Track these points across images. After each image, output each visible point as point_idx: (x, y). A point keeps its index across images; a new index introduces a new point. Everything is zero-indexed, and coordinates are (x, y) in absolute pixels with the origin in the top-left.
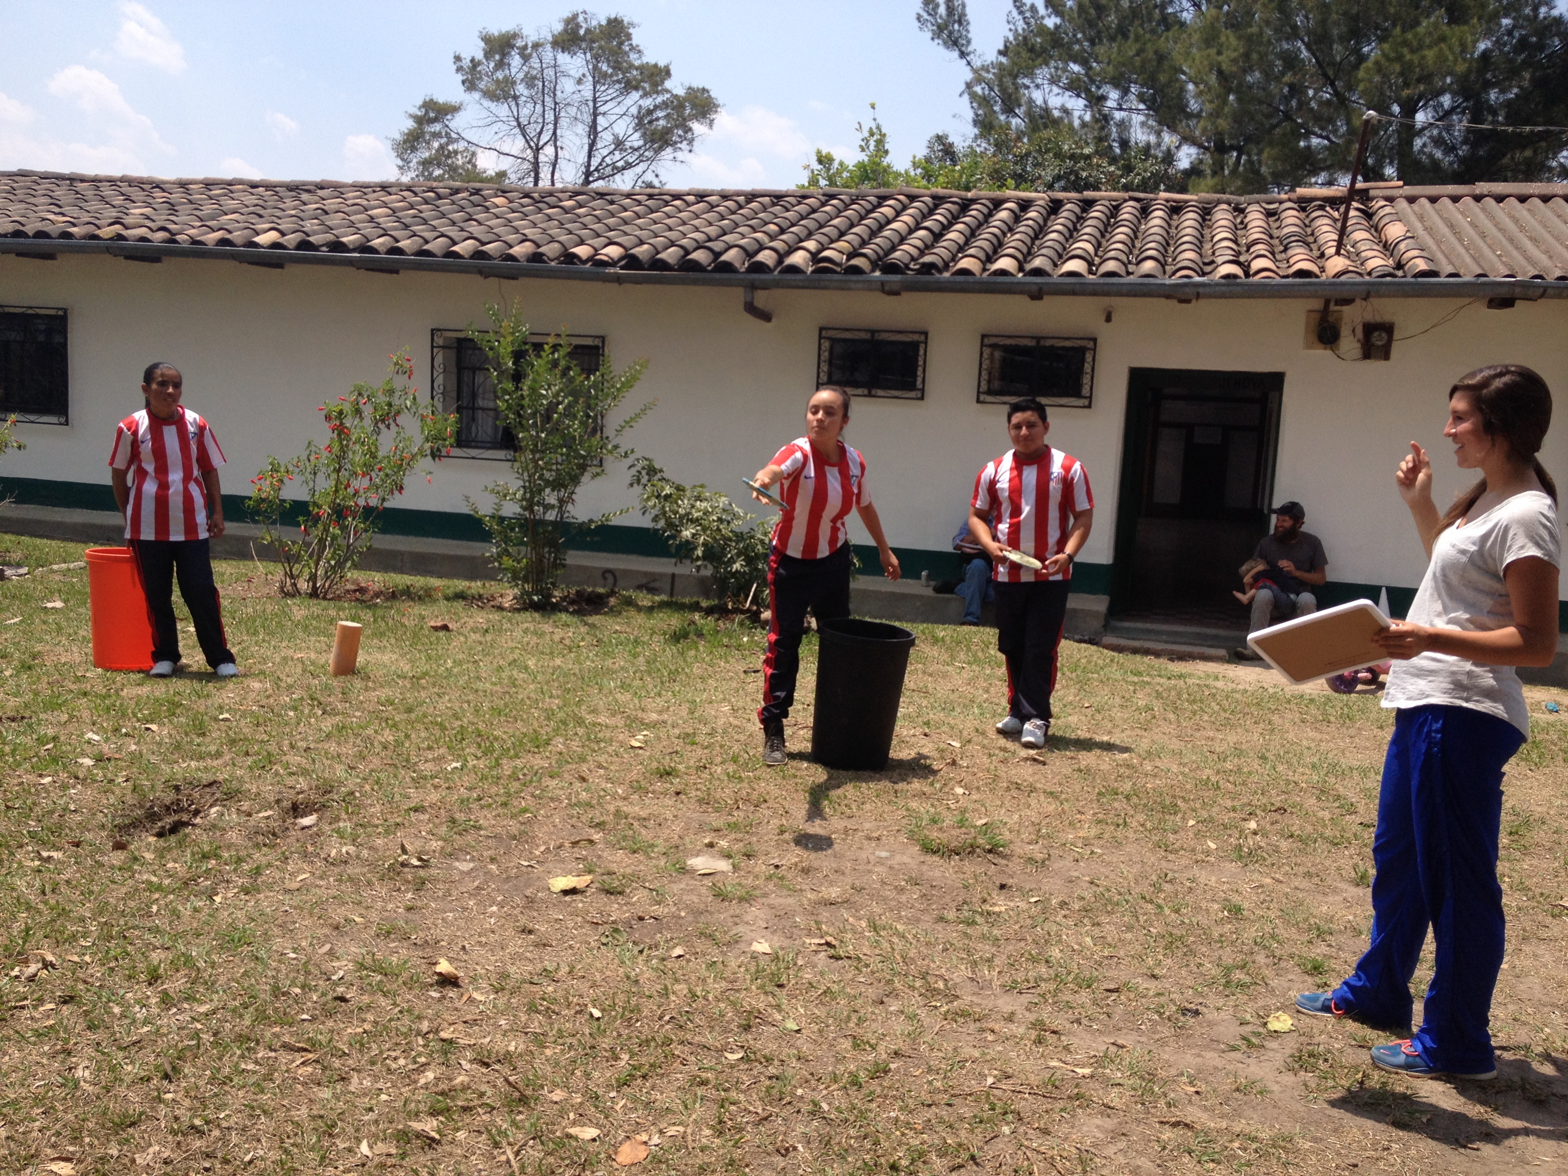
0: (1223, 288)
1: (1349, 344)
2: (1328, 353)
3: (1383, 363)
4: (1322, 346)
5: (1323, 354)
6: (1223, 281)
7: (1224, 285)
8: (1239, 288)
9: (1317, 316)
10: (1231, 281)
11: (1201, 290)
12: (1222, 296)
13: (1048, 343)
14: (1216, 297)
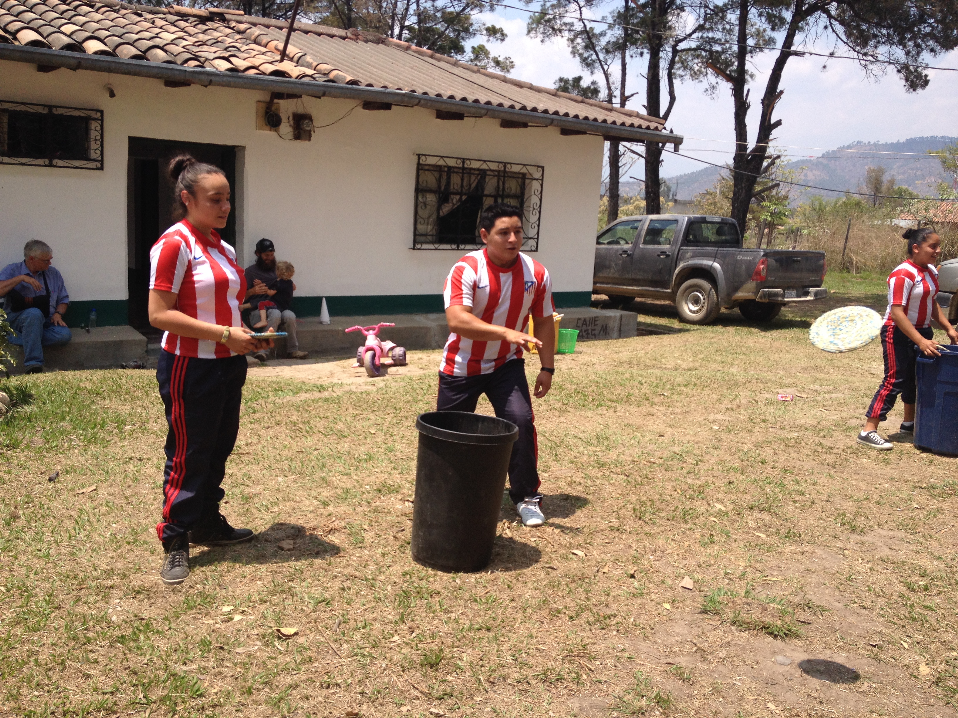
0: (230, 79)
1: (286, 128)
2: (273, 134)
3: (307, 143)
4: (268, 127)
5: (269, 134)
6: (229, 73)
7: (229, 76)
8: (241, 80)
9: (263, 105)
10: (235, 74)
11: (213, 78)
12: (228, 85)
13: (60, 111)
14: (224, 86)
